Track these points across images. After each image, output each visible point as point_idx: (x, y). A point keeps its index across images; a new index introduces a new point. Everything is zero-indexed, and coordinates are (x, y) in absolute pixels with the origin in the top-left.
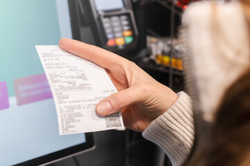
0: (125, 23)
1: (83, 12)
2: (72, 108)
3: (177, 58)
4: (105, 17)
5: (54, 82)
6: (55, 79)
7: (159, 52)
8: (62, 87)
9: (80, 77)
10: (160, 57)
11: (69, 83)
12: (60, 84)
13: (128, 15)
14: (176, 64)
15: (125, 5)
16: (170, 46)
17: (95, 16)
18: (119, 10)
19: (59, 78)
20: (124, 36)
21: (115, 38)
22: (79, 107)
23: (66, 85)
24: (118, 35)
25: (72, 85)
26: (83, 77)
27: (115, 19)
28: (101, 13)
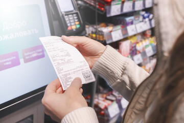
0: (76, 18)
1: (54, 13)
2: (66, 75)
3: (99, 35)
4: (66, 15)
5: (54, 61)
6: (54, 59)
7: (90, 32)
8: (59, 64)
9: (66, 55)
10: (91, 35)
11: (62, 60)
12: (57, 61)
13: (77, 13)
14: (99, 37)
15: (75, 9)
16: (96, 29)
17: (61, 15)
18: (72, 11)
19: (56, 58)
20: (75, 25)
21: (71, 25)
22: (69, 74)
23: (60, 62)
24: (72, 24)
25: (63, 61)
26: (68, 55)
27: (70, 16)
28: (63, 13)
